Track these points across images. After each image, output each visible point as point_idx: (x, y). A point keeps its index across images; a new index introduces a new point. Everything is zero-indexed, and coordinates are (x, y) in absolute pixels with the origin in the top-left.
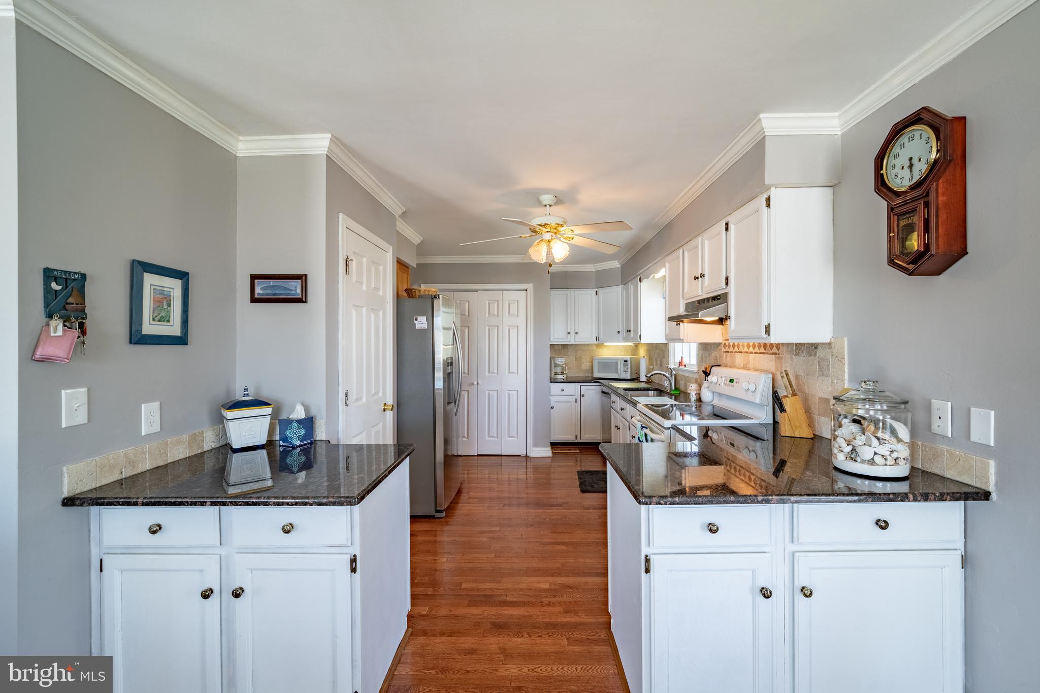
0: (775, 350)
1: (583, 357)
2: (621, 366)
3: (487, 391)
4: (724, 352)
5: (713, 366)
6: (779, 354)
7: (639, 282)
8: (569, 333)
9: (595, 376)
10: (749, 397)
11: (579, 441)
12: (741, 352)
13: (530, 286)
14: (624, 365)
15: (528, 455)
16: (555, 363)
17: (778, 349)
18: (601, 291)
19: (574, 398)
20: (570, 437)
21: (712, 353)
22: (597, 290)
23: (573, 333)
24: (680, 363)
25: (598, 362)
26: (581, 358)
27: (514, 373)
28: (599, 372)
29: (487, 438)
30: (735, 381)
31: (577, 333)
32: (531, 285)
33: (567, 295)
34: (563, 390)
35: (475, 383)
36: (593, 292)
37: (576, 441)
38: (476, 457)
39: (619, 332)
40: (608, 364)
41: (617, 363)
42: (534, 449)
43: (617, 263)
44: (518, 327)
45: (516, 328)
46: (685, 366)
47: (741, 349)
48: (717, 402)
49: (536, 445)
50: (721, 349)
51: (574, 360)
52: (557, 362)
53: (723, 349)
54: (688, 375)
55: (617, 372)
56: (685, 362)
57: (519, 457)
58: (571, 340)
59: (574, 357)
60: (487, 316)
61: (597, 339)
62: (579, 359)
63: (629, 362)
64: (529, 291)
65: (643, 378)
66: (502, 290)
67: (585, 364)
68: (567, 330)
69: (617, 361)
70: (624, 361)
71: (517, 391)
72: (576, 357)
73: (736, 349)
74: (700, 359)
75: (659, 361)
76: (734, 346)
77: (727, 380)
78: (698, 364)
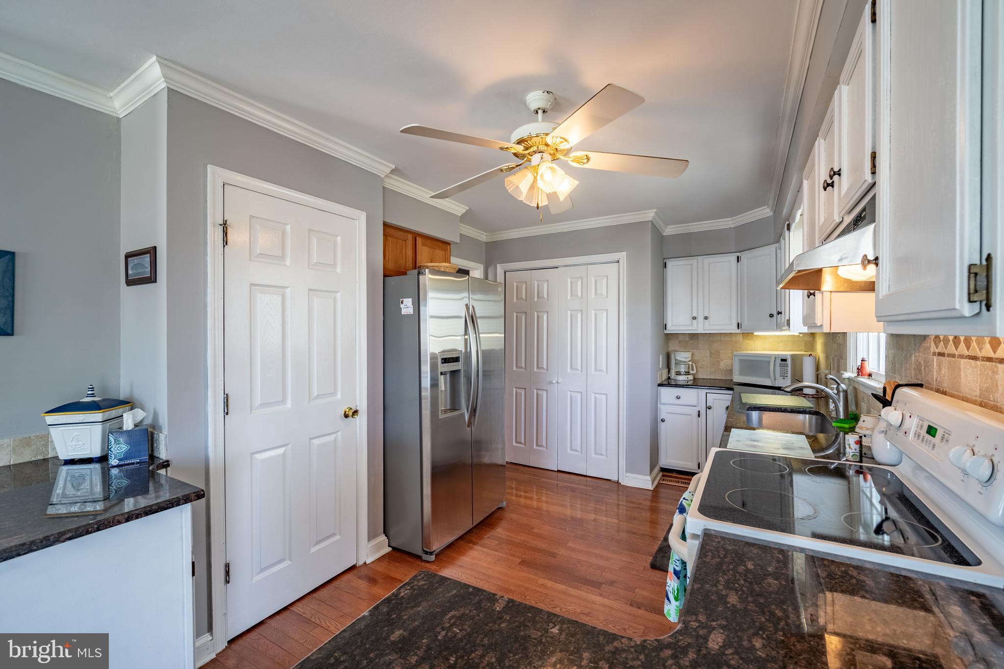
1: (721, 352)
2: (775, 368)
3: (569, 393)
4: (934, 354)
5: (900, 386)
7: (787, 232)
8: (694, 318)
9: (734, 380)
12: (976, 358)
13: (622, 256)
14: (781, 365)
15: (620, 482)
16: (676, 360)
18: (744, 256)
19: (696, 410)
20: (691, 464)
21: (911, 355)
22: (738, 254)
23: (701, 318)
24: (860, 371)
25: (740, 360)
26: (718, 352)
27: (602, 371)
28: (739, 374)
29: (569, 451)
30: (939, 434)
31: (706, 318)
32: (625, 253)
33: (691, 265)
34: (678, 398)
35: (554, 382)
36: (733, 258)
38: (556, 473)
39: (771, 315)
40: (755, 364)
41: (769, 364)
42: (628, 474)
43: (768, 210)
44: (607, 310)
45: (605, 312)
46: (870, 376)
47: (974, 348)
49: (631, 469)
50: (929, 348)
51: (709, 355)
52: (679, 358)
53: (933, 348)
55: (769, 376)
56: (869, 367)
57: (609, 483)
58: (700, 327)
59: (709, 351)
60: (569, 298)
61: (739, 326)
62: (715, 356)
63: (789, 362)
64: (621, 262)
66: (587, 264)
67: (725, 361)
68: (692, 315)
69: (768, 359)
70: (782, 360)
71: (607, 394)
72: (710, 352)
73: (962, 348)
74: (890, 365)
75: (836, 362)
76: (957, 342)
77: (921, 426)
78: (887, 375)
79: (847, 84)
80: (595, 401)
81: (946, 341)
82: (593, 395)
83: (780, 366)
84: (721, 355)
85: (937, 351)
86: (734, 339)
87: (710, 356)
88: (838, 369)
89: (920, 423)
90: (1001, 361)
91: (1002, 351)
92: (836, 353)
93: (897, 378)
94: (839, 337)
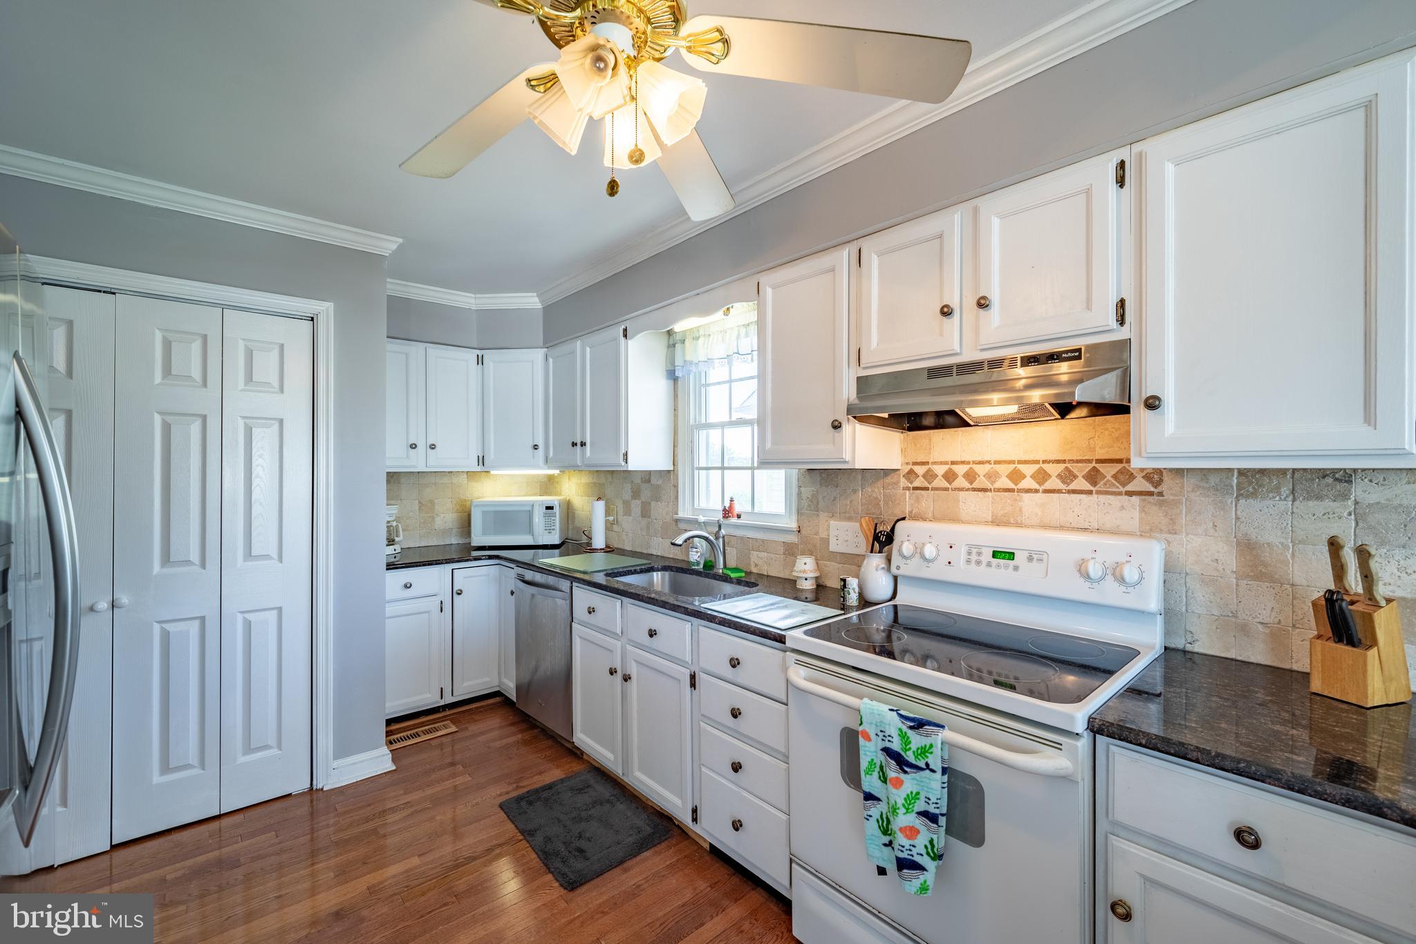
0: (1139, 484)
1: (436, 501)
2: (538, 518)
3: (156, 627)
5: (898, 520)
6: (1160, 494)
7: (622, 339)
8: (414, 446)
9: (475, 543)
10: (1111, 594)
11: (449, 699)
12: (985, 490)
13: (324, 309)
14: (545, 515)
15: (318, 784)
17: (1157, 484)
18: (490, 356)
19: (437, 601)
20: (430, 695)
21: (855, 491)
22: (480, 353)
23: (422, 447)
24: (727, 513)
25: (484, 512)
26: (432, 502)
27: (267, 557)
28: (484, 533)
29: (155, 780)
30: (1020, 558)
31: (433, 447)
32: (329, 306)
33: (407, 355)
34: (408, 586)
35: (103, 606)
36: (471, 355)
37: (442, 703)
39: (536, 447)
40: (503, 516)
41: (530, 514)
42: (336, 764)
43: (537, 299)
44: (281, 422)
45: (276, 426)
46: (739, 517)
47: (981, 482)
48: (906, 597)
49: (343, 749)
50: (897, 483)
51: (417, 508)
53: (903, 482)
54: (751, 534)
55: (530, 530)
56: (738, 509)
57: (286, 803)
58: (417, 462)
59: (417, 501)
61: (482, 460)
62: (427, 507)
63: (557, 510)
64: (321, 320)
65: (599, 542)
66: (223, 307)
67: (442, 515)
68: (408, 440)
69: (529, 508)
70: (548, 508)
71: (280, 609)
72: (420, 503)
73: (961, 482)
74: (805, 503)
75: (636, 506)
76: (950, 476)
77: (979, 554)
78: (799, 512)
79: (1002, 217)
80: (248, 625)
81: (930, 476)
82: (240, 617)
83: (544, 517)
84: (436, 506)
85: (911, 486)
86: (455, 480)
87: (419, 510)
88: (645, 513)
89: (974, 551)
90: (1028, 491)
91: (1028, 483)
92: (636, 494)
93: (823, 516)
94: (647, 476)
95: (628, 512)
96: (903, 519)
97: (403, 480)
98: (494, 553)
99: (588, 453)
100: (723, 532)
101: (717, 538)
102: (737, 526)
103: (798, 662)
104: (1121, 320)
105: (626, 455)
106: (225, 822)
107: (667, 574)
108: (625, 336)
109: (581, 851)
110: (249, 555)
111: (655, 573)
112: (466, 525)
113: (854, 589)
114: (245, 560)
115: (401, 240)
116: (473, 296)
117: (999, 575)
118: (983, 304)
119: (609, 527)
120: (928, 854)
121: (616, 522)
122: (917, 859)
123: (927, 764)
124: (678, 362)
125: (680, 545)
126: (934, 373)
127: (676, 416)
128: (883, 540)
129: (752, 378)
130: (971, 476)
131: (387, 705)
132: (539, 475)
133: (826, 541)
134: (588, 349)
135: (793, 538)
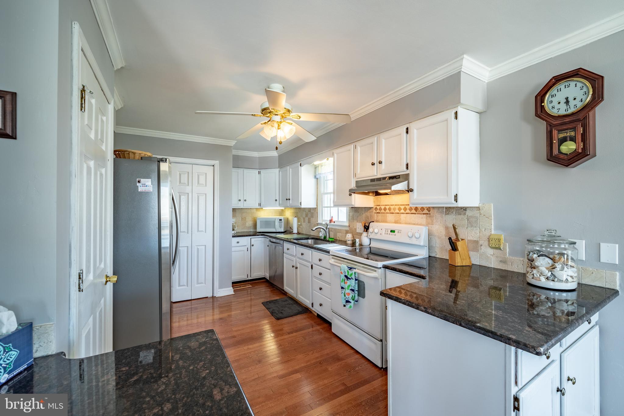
0: (426, 211)
1: (246, 217)
2: (277, 223)
4: (375, 213)
5: (370, 222)
6: (430, 214)
7: (300, 167)
8: (240, 200)
9: (257, 231)
10: (414, 241)
11: (249, 278)
12: (393, 213)
13: (216, 163)
15: (215, 295)
17: (429, 211)
18: (262, 171)
19: (246, 247)
20: (244, 276)
21: (363, 214)
22: (259, 170)
23: (242, 200)
24: (331, 221)
25: (260, 221)
26: (245, 218)
27: (202, 231)
28: (261, 228)
29: (178, 287)
30: (396, 232)
31: (245, 200)
32: (218, 162)
33: (238, 172)
34: (238, 242)
36: (257, 171)
37: (248, 279)
39: (276, 200)
40: (268, 222)
41: (274, 222)
42: (219, 290)
43: (276, 153)
44: (206, 194)
45: (205, 195)
46: (334, 222)
47: (392, 211)
48: (374, 245)
49: (221, 286)
50: (373, 211)
53: (374, 211)
54: (337, 228)
55: (275, 227)
56: (334, 220)
57: (207, 299)
58: (241, 205)
59: (241, 218)
60: (178, 184)
61: (260, 205)
62: (244, 219)
63: (283, 220)
64: (216, 166)
65: (295, 231)
66: (192, 164)
67: (248, 222)
68: (238, 198)
69: (274, 220)
70: (280, 220)
71: (205, 246)
72: (242, 218)
73: (388, 211)
74: (351, 218)
75: (307, 219)
76: (385, 209)
77: (388, 231)
78: (349, 221)
79: (385, 139)
80: (198, 249)
81: (380, 209)
82: (196, 247)
83: (279, 223)
84: (247, 219)
85: (376, 212)
86: (252, 211)
87: (242, 220)
88: (309, 222)
89: (387, 230)
90: (402, 213)
91: (402, 211)
92: (307, 216)
93: (355, 221)
94: (310, 209)
95: (304, 222)
96: (373, 222)
97: (237, 211)
98: (263, 234)
99: (291, 202)
100: (328, 227)
101: (327, 229)
102: (333, 225)
103: (333, 258)
104: (407, 168)
105: (301, 203)
106: (193, 301)
107: (313, 240)
108: (301, 166)
109: (282, 313)
110: (198, 231)
111: (309, 240)
112: (255, 226)
113: (357, 242)
114: (197, 232)
115: (236, 141)
116: (257, 153)
117: (391, 237)
118: (380, 163)
119: (299, 227)
120: (352, 299)
121: (301, 225)
122: (349, 300)
123: (352, 278)
124: (317, 173)
125: (314, 230)
126: (372, 180)
127: (317, 190)
128: (367, 228)
129: (332, 179)
130: (390, 209)
131: (232, 278)
132: (279, 209)
133: (356, 229)
134: (291, 169)
135: (347, 229)
